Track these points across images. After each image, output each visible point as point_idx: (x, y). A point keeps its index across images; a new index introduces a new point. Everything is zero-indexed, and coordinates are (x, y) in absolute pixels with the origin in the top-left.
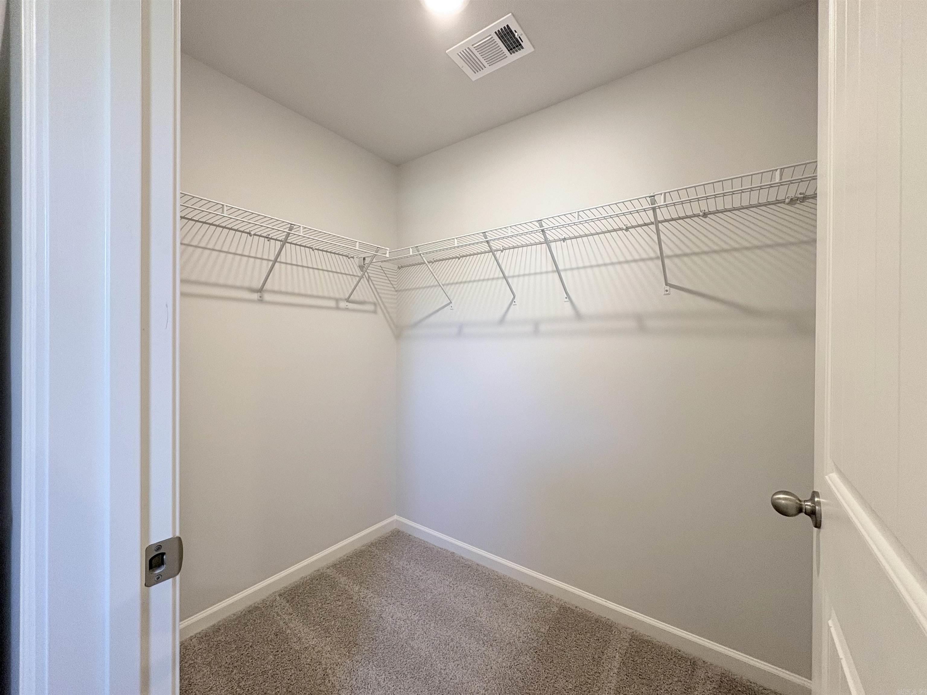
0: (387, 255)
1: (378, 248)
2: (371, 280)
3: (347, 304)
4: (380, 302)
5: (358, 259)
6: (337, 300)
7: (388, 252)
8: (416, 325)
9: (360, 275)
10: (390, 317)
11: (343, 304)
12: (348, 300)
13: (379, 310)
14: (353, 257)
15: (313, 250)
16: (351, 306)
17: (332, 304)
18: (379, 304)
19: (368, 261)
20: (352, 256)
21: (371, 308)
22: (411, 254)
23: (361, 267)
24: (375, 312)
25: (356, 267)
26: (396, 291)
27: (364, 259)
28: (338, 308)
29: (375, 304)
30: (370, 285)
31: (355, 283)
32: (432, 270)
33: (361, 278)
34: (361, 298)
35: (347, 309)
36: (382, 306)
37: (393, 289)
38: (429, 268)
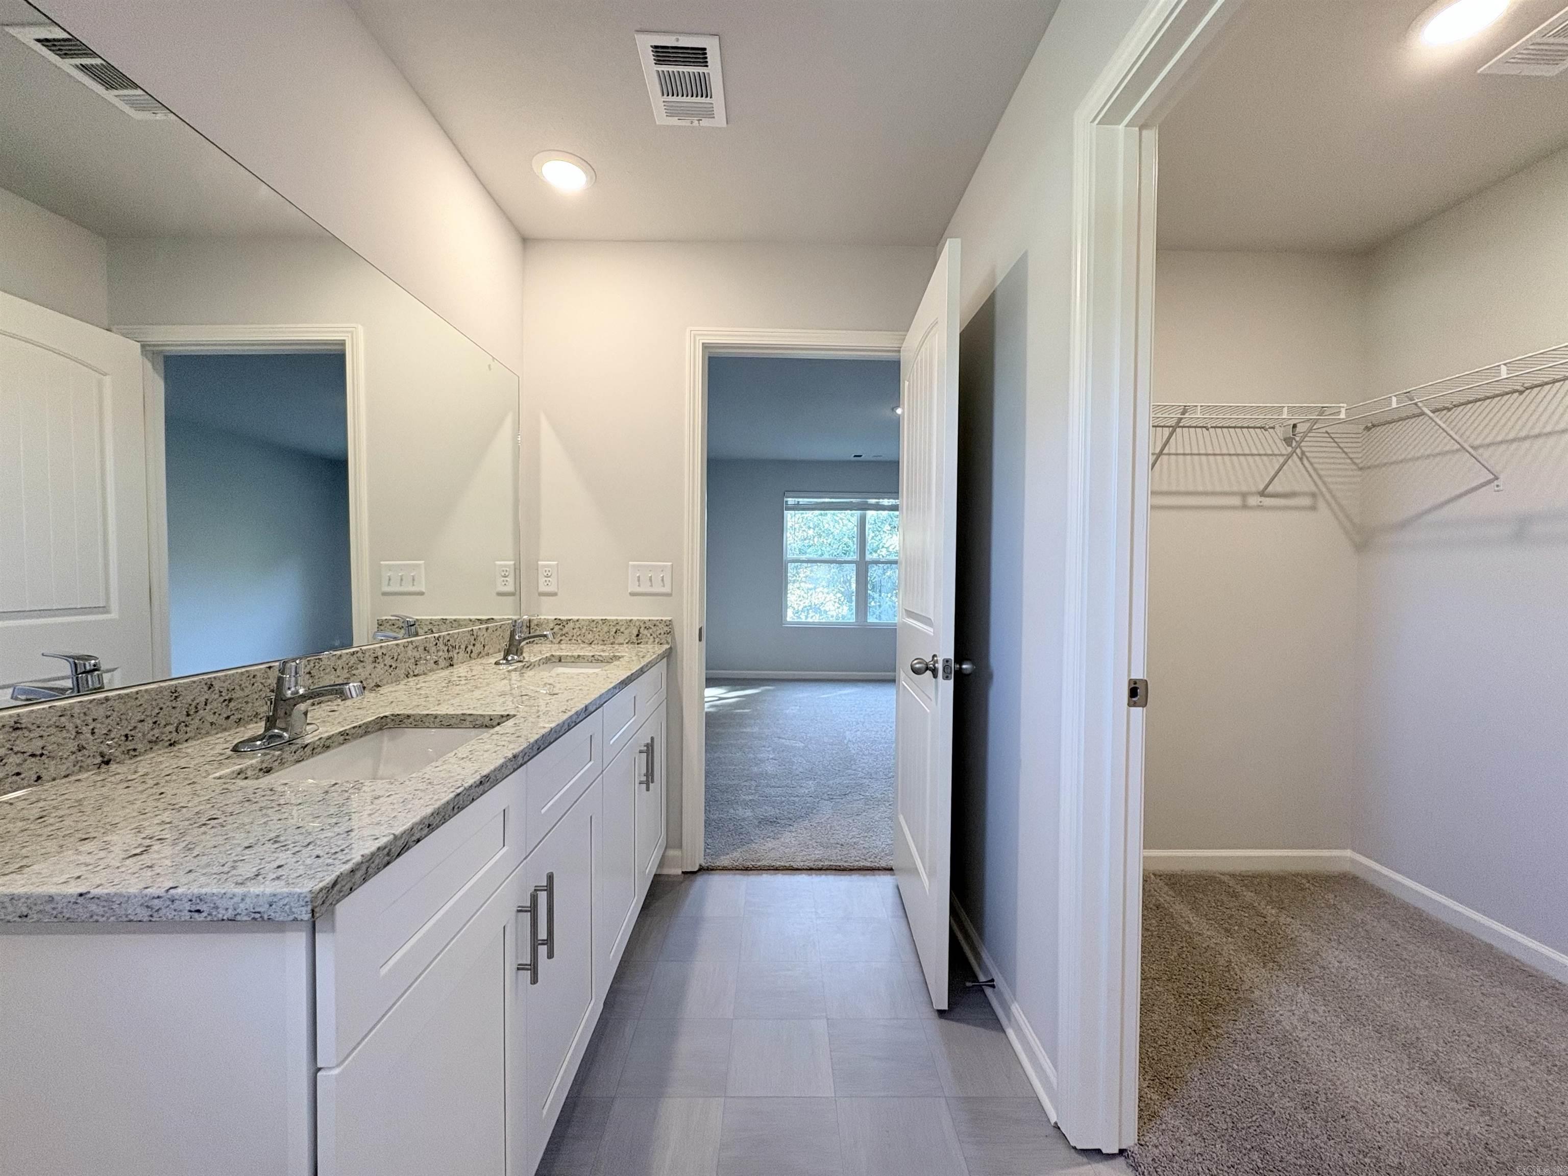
0: (1343, 416)
1: (1323, 407)
2: (1307, 458)
3: (1263, 499)
4: (1324, 490)
5: (1282, 429)
6: (1244, 495)
7: (1343, 410)
8: (1403, 525)
9: (1284, 452)
10: (1347, 517)
11: (1253, 501)
12: (1262, 494)
13: (1321, 504)
14: (1273, 428)
15: (1208, 430)
16: (1267, 501)
17: (1236, 501)
18: (1321, 493)
19: (1301, 428)
20: (1272, 425)
21: (1306, 501)
22: (1394, 405)
23: (1288, 441)
24: (1313, 508)
25: (1278, 441)
26: (1361, 469)
27: (1295, 426)
28: (1245, 507)
29: (1313, 495)
30: (1304, 466)
31: (1277, 467)
32: (1444, 426)
33: (1289, 456)
34: (1287, 489)
35: (1260, 507)
36: (1328, 496)
37: (1355, 467)
38: (1437, 424)
